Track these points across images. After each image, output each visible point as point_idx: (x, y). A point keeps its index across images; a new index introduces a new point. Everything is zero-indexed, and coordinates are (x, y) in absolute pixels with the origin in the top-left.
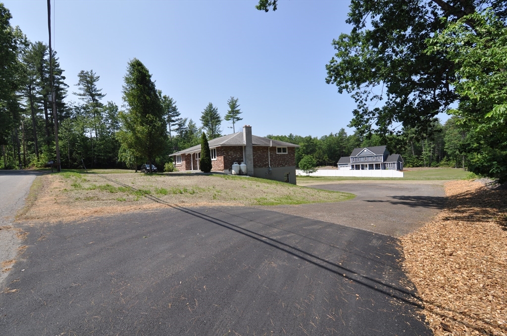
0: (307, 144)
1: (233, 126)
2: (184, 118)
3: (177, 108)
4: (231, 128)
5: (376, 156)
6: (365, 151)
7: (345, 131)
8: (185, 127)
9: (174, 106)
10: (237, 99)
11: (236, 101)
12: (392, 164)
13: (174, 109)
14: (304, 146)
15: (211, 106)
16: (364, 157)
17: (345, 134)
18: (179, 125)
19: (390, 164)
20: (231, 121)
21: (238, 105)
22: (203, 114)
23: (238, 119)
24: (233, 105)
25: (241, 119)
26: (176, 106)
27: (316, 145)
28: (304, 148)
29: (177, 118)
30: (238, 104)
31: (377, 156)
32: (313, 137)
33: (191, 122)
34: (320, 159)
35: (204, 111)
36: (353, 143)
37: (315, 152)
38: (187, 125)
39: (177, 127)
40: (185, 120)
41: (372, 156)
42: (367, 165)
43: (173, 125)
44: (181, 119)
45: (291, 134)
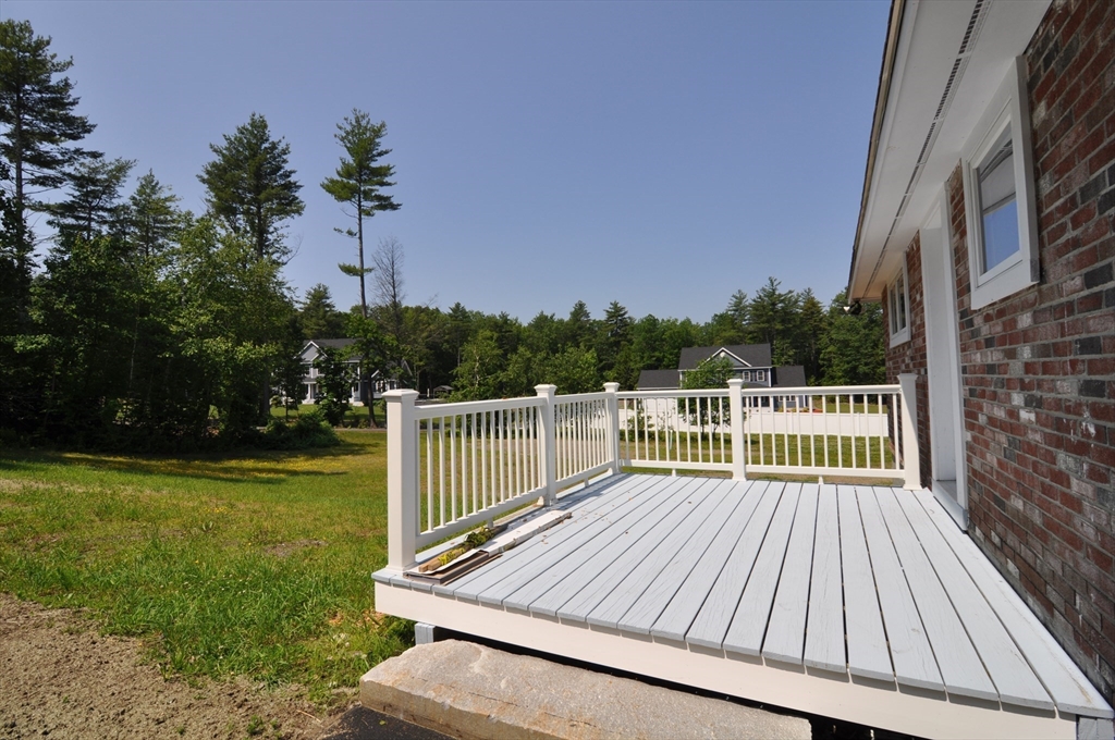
1: (355, 229)
2: (110, 159)
3: (73, 94)
4: (350, 233)
5: (751, 371)
6: (722, 355)
8: (116, 202)
9: (55, 79)
10: (383, 125)
11: (377, 132)
13: (58, 99)
15: (259, 127)
18: (80, 181)
20: (350, 208)
21: (380, 149)
22: (217, 159)
23: (386, 204)
24: (363, 146)
25: (394, 207)
26: (67, 85)
29: (70, 145)
30: (383, 143)
31: (755, 371)
33: (149, 185)
35: (225, 144)
38: (126, 193)
39: (64, 194)
40: (121, 169)
41: (741, 371)
43: (43, 181)
44: (95, 155)
45: (458, 305)
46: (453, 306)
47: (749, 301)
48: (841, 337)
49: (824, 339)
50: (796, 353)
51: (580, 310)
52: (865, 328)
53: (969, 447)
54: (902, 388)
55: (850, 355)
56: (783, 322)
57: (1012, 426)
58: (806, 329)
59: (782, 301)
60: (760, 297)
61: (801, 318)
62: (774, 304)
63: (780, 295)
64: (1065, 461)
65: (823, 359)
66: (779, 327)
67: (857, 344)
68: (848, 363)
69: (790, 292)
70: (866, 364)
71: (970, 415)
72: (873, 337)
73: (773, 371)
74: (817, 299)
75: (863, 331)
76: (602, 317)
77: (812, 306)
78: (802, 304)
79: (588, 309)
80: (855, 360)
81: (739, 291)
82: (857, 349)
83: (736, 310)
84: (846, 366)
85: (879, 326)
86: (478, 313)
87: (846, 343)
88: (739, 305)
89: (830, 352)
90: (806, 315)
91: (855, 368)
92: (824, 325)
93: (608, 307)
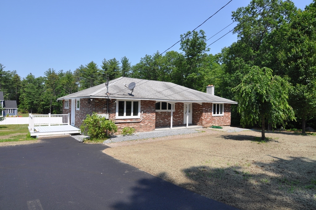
12: (12, 110)
19: (9, 110)
48: (28, 91)
49: (21, 90)
50: (9, 94)
52: (37, 89)
53: (75, 120)
54: (68, 114)
55: (31, 97)
56: (5, 82)
57: (78, 118)
58: (14, 86)
59: (5, 74)
61: (12, 82)
62: (1, 75)
63: (4, 72)
64: (80, 119)
65: (21, 98)
66: (3, 84)
67: (34, 94)
68: (30, 100)
69: (9, 71)
70: (37, 101)
71: (75, 117)
72: (39, 92)
73: (4, 102)
74: (19, 75)
75: (36, 90)
77: (17, 78)
78: (13, 76)
80: (32, 99)
82: (34, 95)
84: (29, 101)
85: (41, 88)
87: (30, 93)
89: (23, 96)
90: (14, 81)
92: (21, 85)
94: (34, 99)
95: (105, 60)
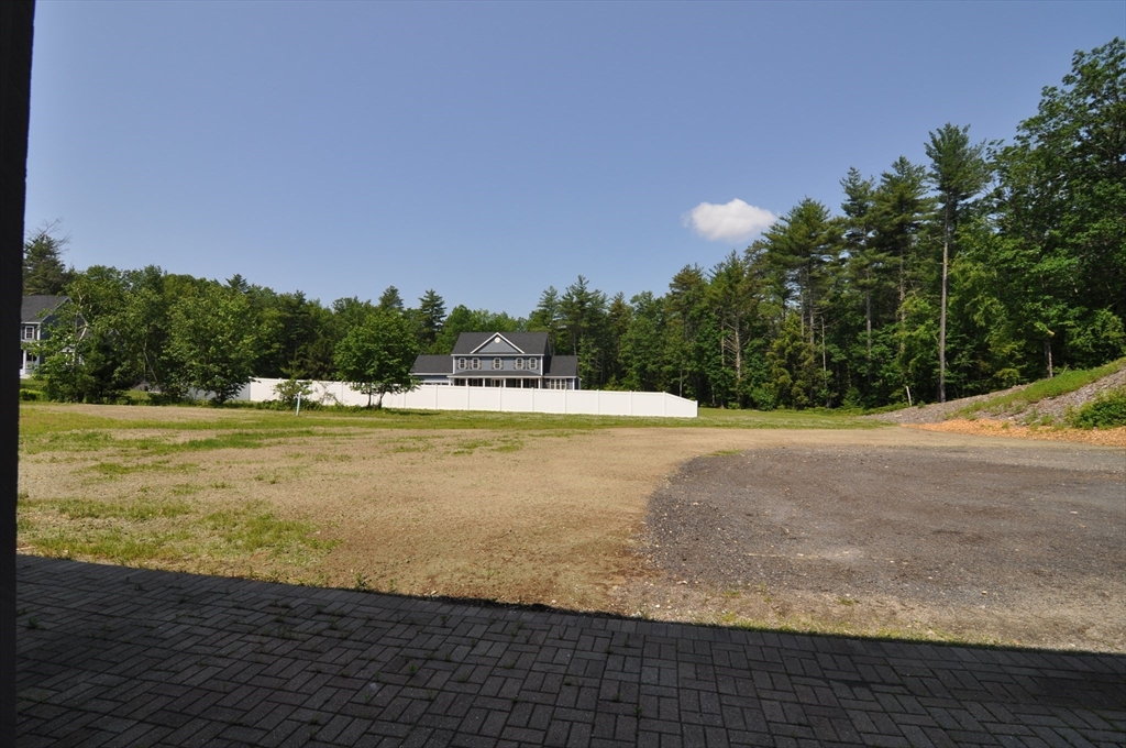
0: (289, 315)
5: (525, 358)
6: (497, 340)
7: (401, 296)
12: (563, 380)
14: (281, 319)
16: (492, 358)
17: (399, 302)
19: (558, 381)
27: (316, 321)
28: (281, 325)
31: (528, 358)
32: (307, 298)
34: (325, 363)
36: (420, 329)
37: (312, 341)
41: (514, 358)
42: (519, 380)
45: (238, 278)
46: (231, 278)
47: (559, 298)
49: (624, 338)
51: (391, 298)
56: (589, 320)
58: (611, 329)
59: (589, 300)
60: (569, 295)
61: (608, 319)
62: (582, 303)
63: (588, 294)
66: (585, 325)
67: (647, 344)
69: (598, 292)
70: (654, 363)
76: (417, 305)
77: (619, 307)
79: (400, 295)
80: (644, 358)
81: (551, 287)
83: (547, 306)
86: (267, 290)
88: (549, 302)
89: (626, 351)
90: (612, 315)
91: (645, 366)
92: (627, 327)
93: (423, 295)
94: (647, 359)
95: (853, 172)
